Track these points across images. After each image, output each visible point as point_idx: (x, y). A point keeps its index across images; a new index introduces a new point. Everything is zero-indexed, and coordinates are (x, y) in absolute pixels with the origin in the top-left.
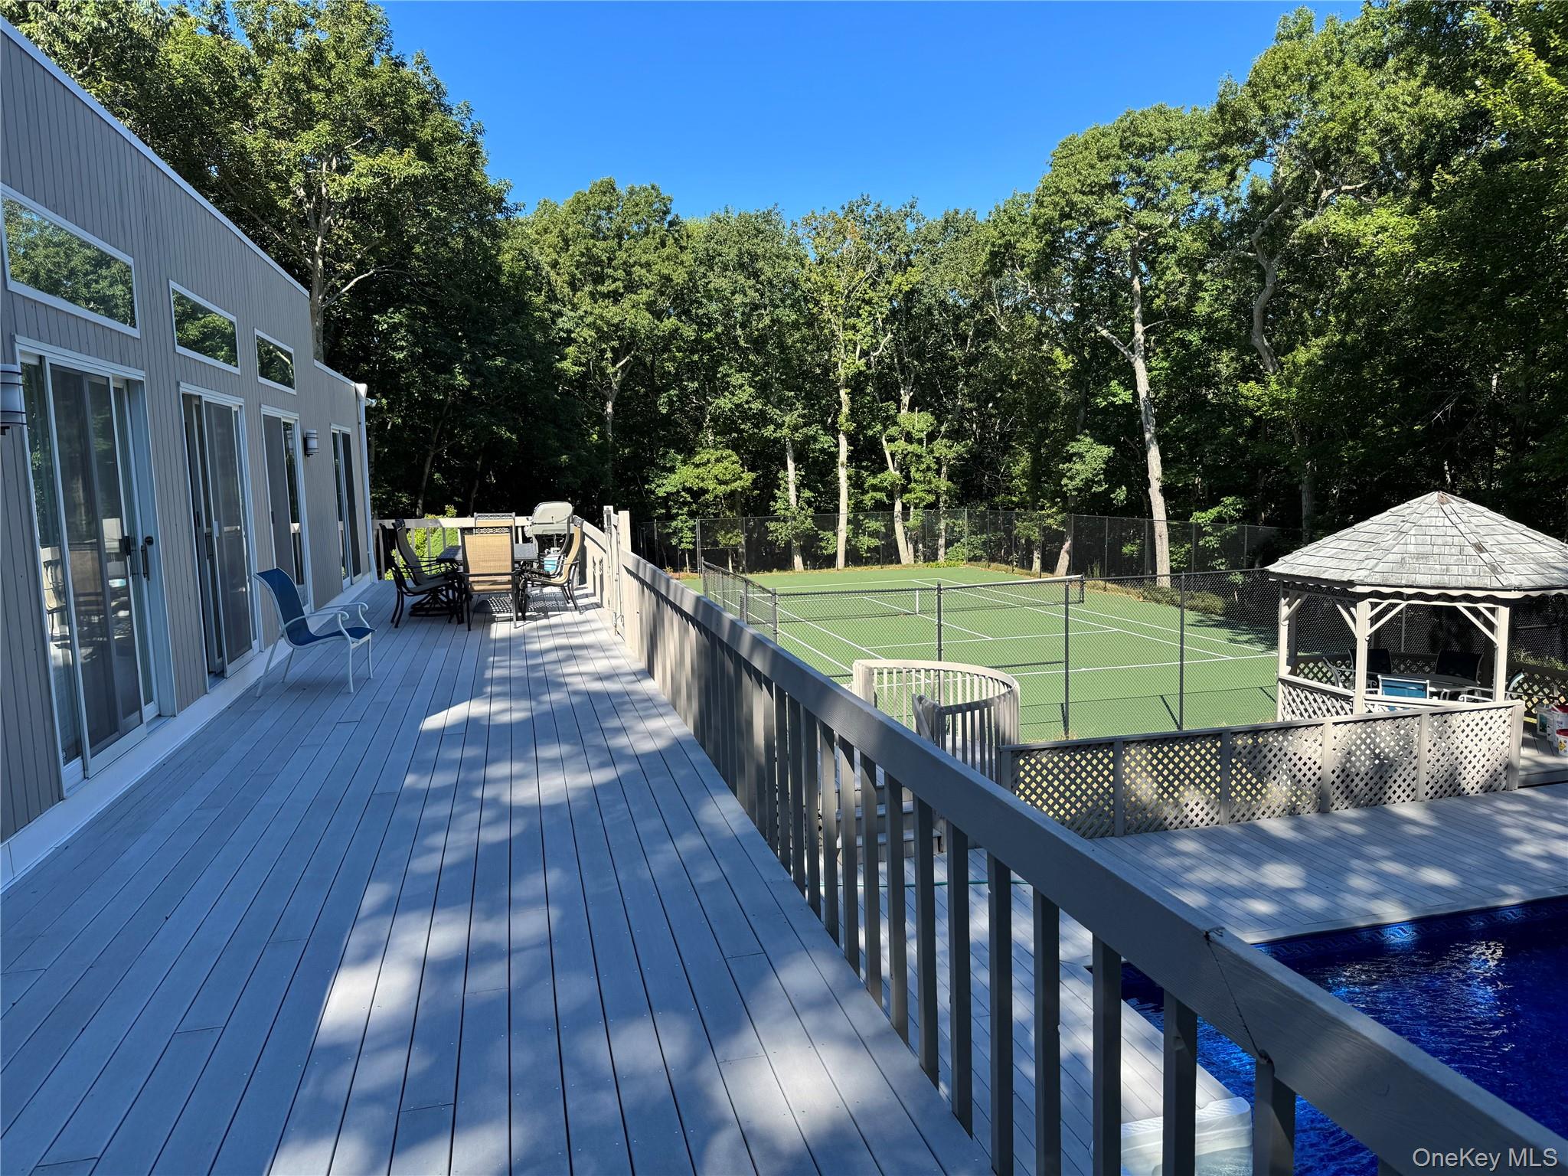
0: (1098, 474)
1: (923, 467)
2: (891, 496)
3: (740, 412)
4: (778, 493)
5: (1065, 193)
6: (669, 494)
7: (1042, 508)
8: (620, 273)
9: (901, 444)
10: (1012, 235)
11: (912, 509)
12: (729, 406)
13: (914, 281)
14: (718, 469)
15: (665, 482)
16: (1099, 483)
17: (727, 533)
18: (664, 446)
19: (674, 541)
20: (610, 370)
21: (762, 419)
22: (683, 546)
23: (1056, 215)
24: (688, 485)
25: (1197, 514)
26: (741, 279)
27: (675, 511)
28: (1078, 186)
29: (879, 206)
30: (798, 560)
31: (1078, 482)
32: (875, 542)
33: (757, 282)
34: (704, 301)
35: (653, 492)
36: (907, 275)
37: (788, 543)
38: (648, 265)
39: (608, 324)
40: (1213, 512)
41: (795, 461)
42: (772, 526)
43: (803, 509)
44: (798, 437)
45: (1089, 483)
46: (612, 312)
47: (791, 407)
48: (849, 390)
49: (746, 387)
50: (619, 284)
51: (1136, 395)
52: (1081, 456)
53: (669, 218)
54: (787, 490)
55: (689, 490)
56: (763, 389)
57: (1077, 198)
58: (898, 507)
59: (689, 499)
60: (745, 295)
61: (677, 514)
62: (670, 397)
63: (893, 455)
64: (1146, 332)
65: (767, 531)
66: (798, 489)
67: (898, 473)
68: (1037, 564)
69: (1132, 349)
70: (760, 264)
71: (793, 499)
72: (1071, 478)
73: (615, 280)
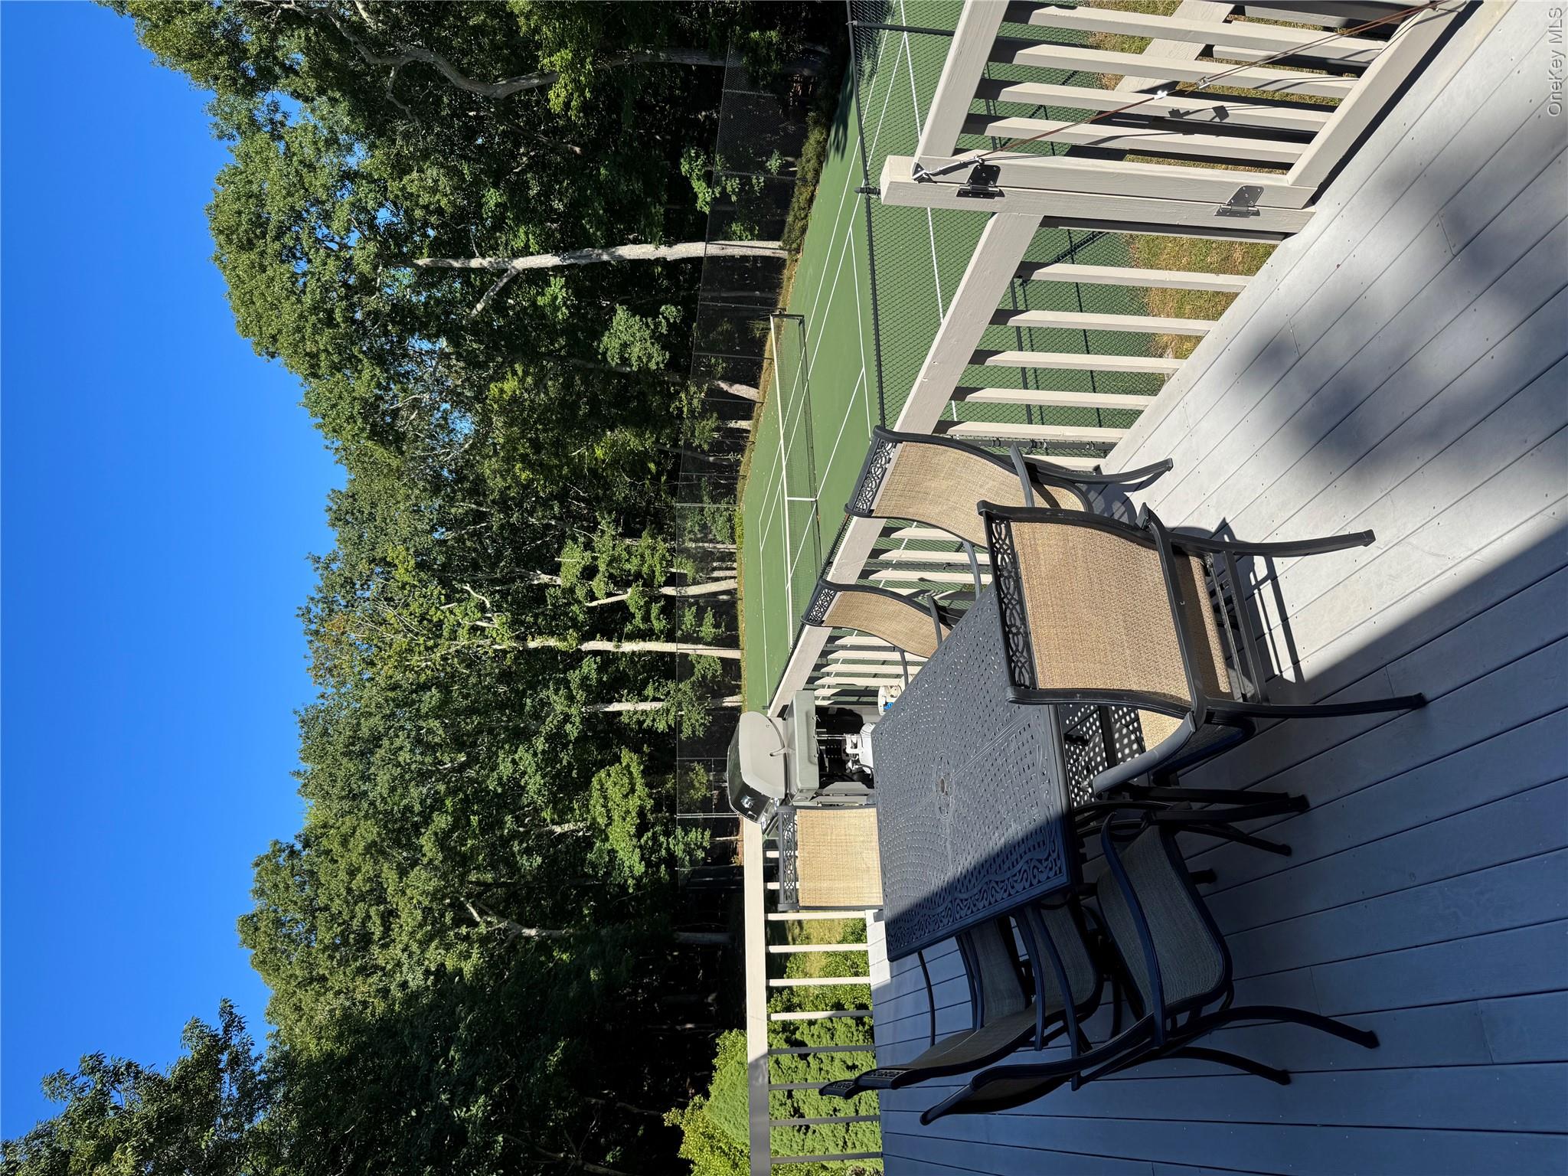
0: (647, 323)
1: (625, 555)
2: (656, 599)
3: (546, 766)
4: (648, 722)
5: (301, 316)
6: (642, 858)
7: (680, 410)
8: (360, 909)
9: (598, 584)
10: (353, 408)
11: (673, 570)
12: (538, 777)
13: (404, 553)
14: (615, 793)
15: (627, 864)
16: (657, 325)
17: (693, 787)
18: (583, 866)
19: (700, 854)
20: (483, 929)
21: (557, 738)
22: (706, 844)
23: (328, 332)
24: (633, 830)
25: (699, 204)
26: (380, 753)
27: (663, 852)
28: (293, 299)
29: (312, 599)
30: (729, 702)
31: (655, 350)
32: (709, 618)
33: (386, 734)
34: (405, 802)
35: (639, 880)
36: (396, 562)
37: (708, 712)
38: (352, 873)
39: (421, 926)
40: (699, 187)
41: (610, 702)
42: (686, 732)
43: (669, 692)
44: (580, 696)
45: (656, 337)
46: (408, 918)
47: (544, 703)
48: (530, 637)
49: (517, 757)
50: (373, 911)
51: (557, 269)
52: (625, 345)
53: (298, 846)
54: (644, 712)
55: (639, 834)
56: (521, 736)
57: (307, 300)
58: (669, 591)
59: (650, 834)
60: (401, 748)
61: (668, 849)
62: (521, 853)
63: (609, 595)
64: (483, 256)
65: (693, 739)
66: (645, 699)
67: (629, 590)
68: (743, 424)
69: (501, 272)
70: (365, 732)
71: (658, 705)
72: (650, 357)
73: (369, 917)
